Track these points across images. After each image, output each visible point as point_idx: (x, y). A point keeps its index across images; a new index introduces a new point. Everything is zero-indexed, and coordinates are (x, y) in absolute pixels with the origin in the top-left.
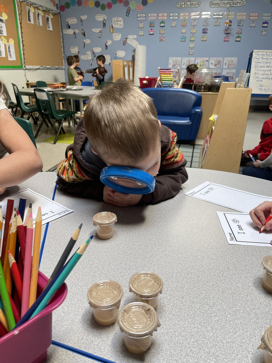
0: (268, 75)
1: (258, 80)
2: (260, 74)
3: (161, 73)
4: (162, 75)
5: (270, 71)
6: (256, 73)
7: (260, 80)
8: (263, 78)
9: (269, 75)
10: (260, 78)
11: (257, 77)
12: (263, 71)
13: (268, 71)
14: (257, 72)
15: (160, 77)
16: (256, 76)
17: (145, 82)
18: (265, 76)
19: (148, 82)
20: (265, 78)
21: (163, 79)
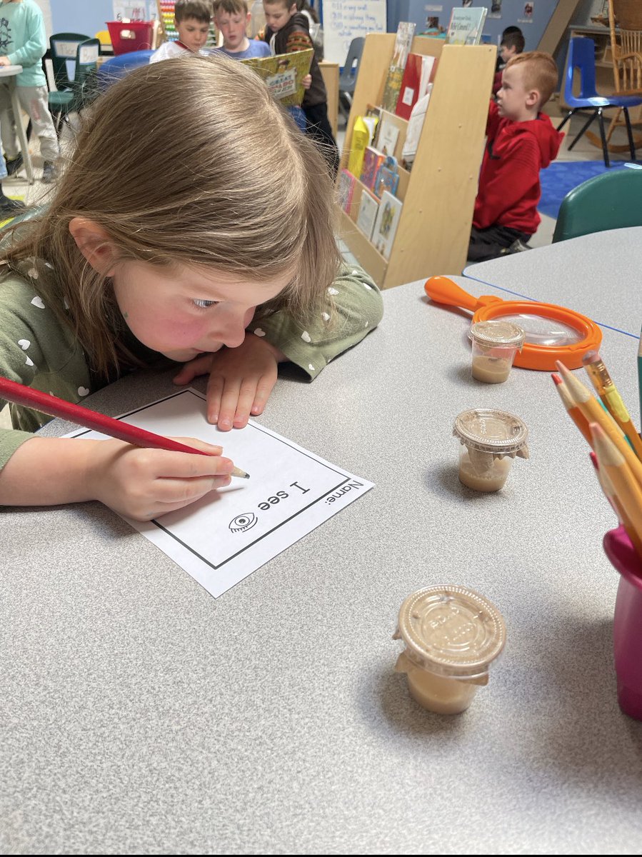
0: (362, 19)
1: (341, 31)
2: (345, 17)
3: (164, 7)
4: (165, 14)
5: (364, 9)
6: (334, 14)
7: (346, 31)
8: (353, 28)
9: (365, 18)
10: (346, 27)
11: (339, 25)
12: (351, 8)
13: (360, 8)
14: (337, 12)
15: (160, 20)
16: (339, 21)
17: (126, 34)
18: (355, 23)
19: (137, 34)
20: (357, 28)
21: (168, 27)
